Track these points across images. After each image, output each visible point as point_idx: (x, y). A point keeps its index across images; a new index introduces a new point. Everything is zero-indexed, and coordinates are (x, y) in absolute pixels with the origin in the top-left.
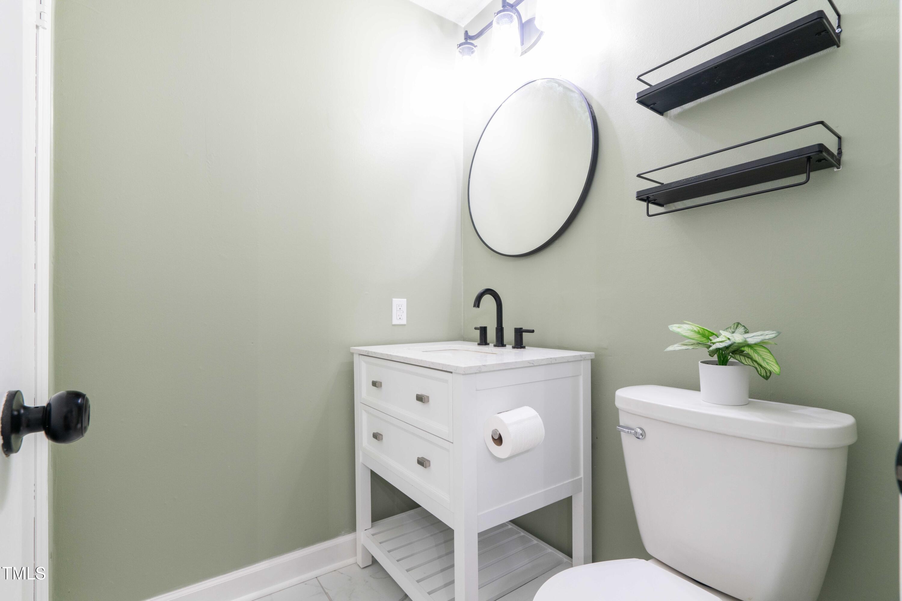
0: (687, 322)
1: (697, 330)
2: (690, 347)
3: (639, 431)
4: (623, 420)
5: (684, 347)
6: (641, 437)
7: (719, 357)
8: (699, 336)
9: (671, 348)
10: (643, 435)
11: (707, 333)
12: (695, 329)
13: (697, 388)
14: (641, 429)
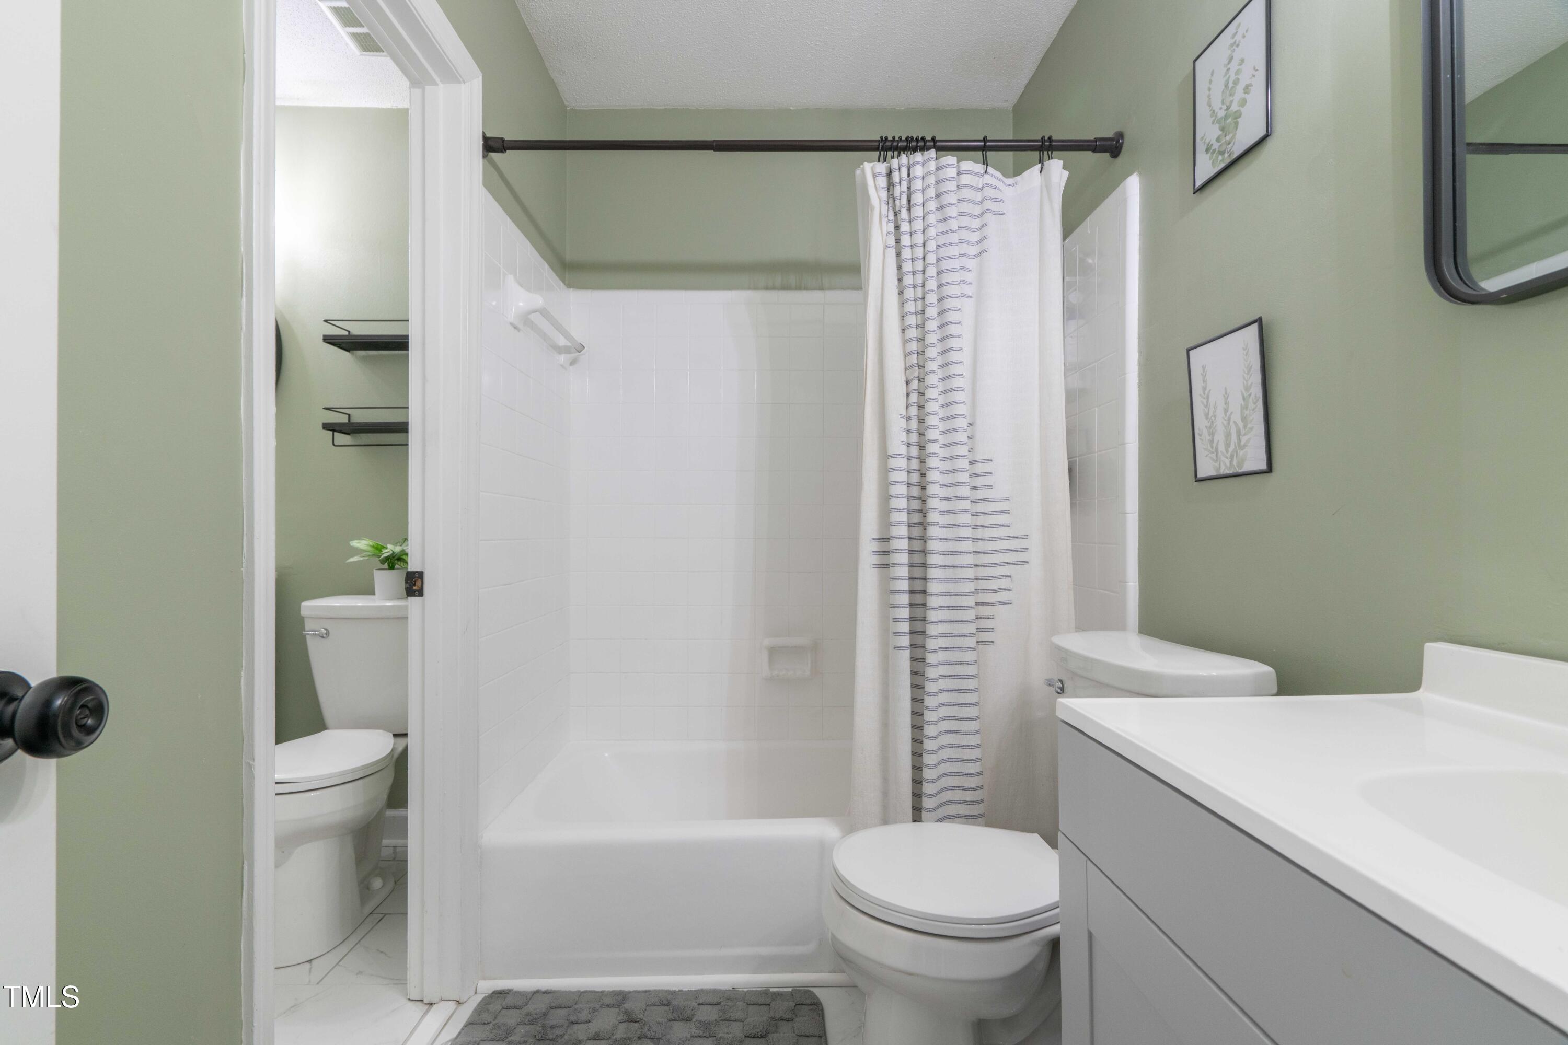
0: (364, 539)
1: (372, 545)
2: (366, 558)
3: (323, 630)
4: (309, 625)
5: (361, 559)
6: (325, 636)
7: (389, 565)
8: (373, 549)
9: (351, 560)
10: (328, 633)
11: (379, 547)
12: (371, 544)
13: (374, 594)
14: (326, 629)
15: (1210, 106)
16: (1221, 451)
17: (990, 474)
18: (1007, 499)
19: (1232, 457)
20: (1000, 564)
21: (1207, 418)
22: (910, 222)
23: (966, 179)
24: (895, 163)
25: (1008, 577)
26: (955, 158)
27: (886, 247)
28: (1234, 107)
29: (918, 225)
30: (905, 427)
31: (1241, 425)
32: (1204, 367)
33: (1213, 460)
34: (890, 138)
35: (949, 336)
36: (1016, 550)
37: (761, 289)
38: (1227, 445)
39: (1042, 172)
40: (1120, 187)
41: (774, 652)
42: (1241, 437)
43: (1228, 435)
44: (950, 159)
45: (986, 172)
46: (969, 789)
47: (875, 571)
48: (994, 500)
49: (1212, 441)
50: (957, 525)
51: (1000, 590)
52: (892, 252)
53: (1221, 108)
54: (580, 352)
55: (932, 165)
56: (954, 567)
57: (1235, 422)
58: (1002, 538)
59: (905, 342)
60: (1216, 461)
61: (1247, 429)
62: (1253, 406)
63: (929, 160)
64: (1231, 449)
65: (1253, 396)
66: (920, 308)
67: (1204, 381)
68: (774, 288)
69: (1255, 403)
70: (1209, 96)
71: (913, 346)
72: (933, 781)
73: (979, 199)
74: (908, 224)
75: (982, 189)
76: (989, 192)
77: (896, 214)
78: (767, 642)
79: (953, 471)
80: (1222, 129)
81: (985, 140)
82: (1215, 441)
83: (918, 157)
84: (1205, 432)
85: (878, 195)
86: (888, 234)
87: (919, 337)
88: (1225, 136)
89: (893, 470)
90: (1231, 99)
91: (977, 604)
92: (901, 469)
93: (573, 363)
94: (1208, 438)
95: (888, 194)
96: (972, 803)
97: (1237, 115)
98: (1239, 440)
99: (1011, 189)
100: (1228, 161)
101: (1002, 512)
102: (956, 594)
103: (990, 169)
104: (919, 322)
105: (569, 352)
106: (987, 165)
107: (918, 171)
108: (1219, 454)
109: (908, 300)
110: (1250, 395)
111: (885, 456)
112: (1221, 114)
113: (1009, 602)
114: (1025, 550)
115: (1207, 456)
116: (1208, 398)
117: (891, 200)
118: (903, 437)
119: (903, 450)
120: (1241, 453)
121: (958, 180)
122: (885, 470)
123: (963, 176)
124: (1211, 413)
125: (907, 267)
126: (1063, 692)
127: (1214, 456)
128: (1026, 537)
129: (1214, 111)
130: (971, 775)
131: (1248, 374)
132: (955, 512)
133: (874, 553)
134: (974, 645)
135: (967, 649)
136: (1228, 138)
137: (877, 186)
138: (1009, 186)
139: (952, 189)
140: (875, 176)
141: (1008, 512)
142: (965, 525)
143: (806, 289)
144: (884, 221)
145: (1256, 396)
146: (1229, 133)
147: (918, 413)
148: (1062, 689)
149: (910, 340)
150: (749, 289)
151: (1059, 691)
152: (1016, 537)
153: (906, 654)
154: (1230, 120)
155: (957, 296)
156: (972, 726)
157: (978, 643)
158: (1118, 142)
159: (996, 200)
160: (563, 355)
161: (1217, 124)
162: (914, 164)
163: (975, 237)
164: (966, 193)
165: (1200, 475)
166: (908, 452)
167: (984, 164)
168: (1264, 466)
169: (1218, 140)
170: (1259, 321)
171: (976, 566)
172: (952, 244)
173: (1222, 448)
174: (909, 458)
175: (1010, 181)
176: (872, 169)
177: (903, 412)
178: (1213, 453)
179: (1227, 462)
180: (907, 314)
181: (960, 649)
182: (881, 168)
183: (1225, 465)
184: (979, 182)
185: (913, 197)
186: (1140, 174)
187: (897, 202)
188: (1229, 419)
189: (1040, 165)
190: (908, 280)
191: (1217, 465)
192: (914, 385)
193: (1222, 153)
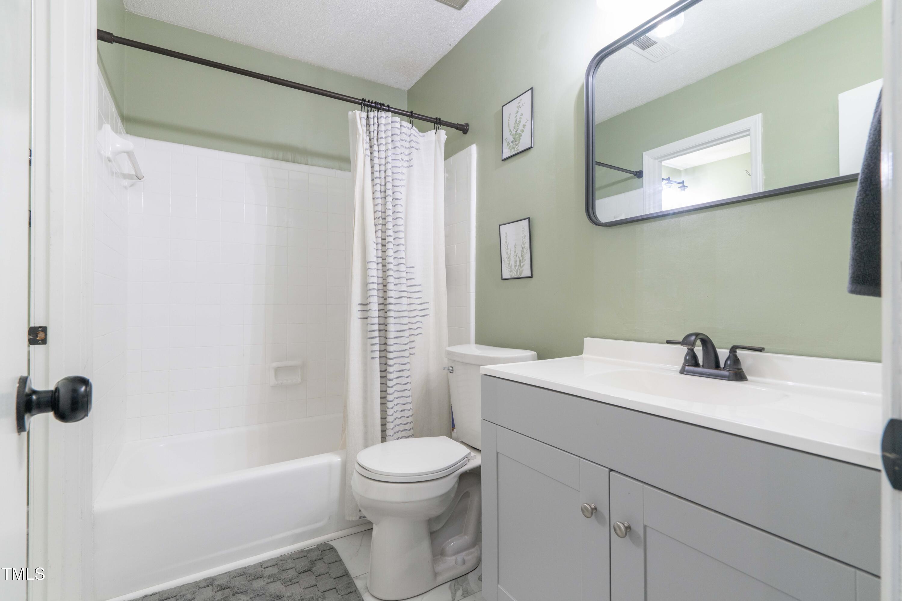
15: (509, 127)
16: (513, 269)
17: (413, 273)
18: (420, 285)
19: (517, 272)
20: (417, 316)
21: (507, 254)
22: (378, 145)
23: (404, 130)
24: (371, 114)
25: (421, 322)
26: (400, 119)
27: (365, 156)
28: (519, 132)
29: (383, 148)
30: (376, 248)
31: (521, 258)
32: (506, 233)
33: (510, 272)
34: (367, 100)
35: (397, 205)
36: (425, 310)
37: (269, 158)
38: (515, 266)
39: (436, 134)
40: (468, 148)
41: (277, 370)
42: (521, 263)
43: (516, 262)
44: (397, 119)
45: (412, 128)
46: (407, 423)
47: (360, 321)
48: (415, 285)
49: (509, 264)
50: (401, 297)
51: (417, 328)
52: (368, 159)
53: (513, 130)
54: (140, 180)
55: (390, 120)
56: (399, 317)
57: (519, 257)
58: (418, 304)
59: (375, 205)
60: (511, 272)
61: (523, 260)
62: (526, 251)
63: (388, 117)
64: (517, 268)
65: (526, 247)
66: (383, 189)
67: (506, 239)
68: (278, 159)
69: (527, 250)
70: (509, 123)
71: (379, 208)
72: (392, 422)
73: (408, 140)
74: (377, 146)
75: (410, 136)
76: (413, 138)
77: (370, 140)
78: (275, 365)
79: (399, 271)
80: (514, 139)
81: (412, 112)
82: (511, 264)
83: (383, 114)
84: (506, 260)
85: (362, 129)
86: (366, 149)
87: (382, 203)
88: (515, 142)
89: (370, 269)
90: (518, 128)
91: (410, 335)
92: (374, 269)
93: (132, 185)
94: (507, 262)
95: (366, 128)
96: (409, 430)
97: (520, 135)
98: (520, 264)
99: (422, 138)
100: (516, 152)
101: (418, 292)
102: (401, 331)
103: (414, 127)
104: (383, 196)
105: (132, 179)
106: (412, 124)
107: (383, 121)
108: (512, 269)
109: (376, 184)
110: (525, 247)
111: (365, 262)
112: (514, 132)
113: (421, 334)
114: (428, 309)
115: (507, 270)
116: (508, 246)
117: (368, 132)
118: (375, 253)
119: (375, 259)
120: (521, 269)
121: (401, 130)
122: (365, 269)
123: (403, 128)
124: (509, 253)
125: (377, 168)
126: (453, 372)
127: (510, 270)
128: (428, 303)
129: (510, 130)
130: (408, 417)
131: (524, 239)
132: (400, 291)
133: (359, 311)
134: (409, 355)
135: (405, 357)
136: (516, 143)
137: (362, 124)
138: (421, 136)
139: (398, 133)
140: (361, 118)
141: (420, 291)
142: (404, 297)
143: (298, 163)
144: (365, 142)
145: (527, 248)
146: (517, 141)
147: (382, 241)
148: (452, 370)
149: (378, 205)
150: (262, 157)
151: (451, 371)
152: (424, 303)
153: (378, 361)
154: (517, 136)
155: (400, 186)
156: (408, 393)
157: (410, 354)
158: (467, 128)
159: (416, 142)
160: (127, 180)
161: (512, 136)
162: (381, 117)
163: (407, 158)
164: (404, 137)
165: (503, 278)
166: (377, 260)
167: (411, 123)
168: (530, 275)
169: (512, 142)
170: (529, 218)
171: (409, 317)
172: (398, 160)
173: (513, 267)
174: (377, 264)
175: (421, 134)
176: (360, 114)
177: (375, 240)
178: (509, 268)
179: (515, 273)
180: (376, 191)
181: (402, 357)
182: (364, 115)
183: (515, 274)
184: (408, 132)
185: (379, 133)
186: (477, 145)
187: (372, 134)
188: (516, 256)
189: (435, 130)
190: (377, 174)
191: (511, 273)
192: (380, 227)
193: (514, 148)
